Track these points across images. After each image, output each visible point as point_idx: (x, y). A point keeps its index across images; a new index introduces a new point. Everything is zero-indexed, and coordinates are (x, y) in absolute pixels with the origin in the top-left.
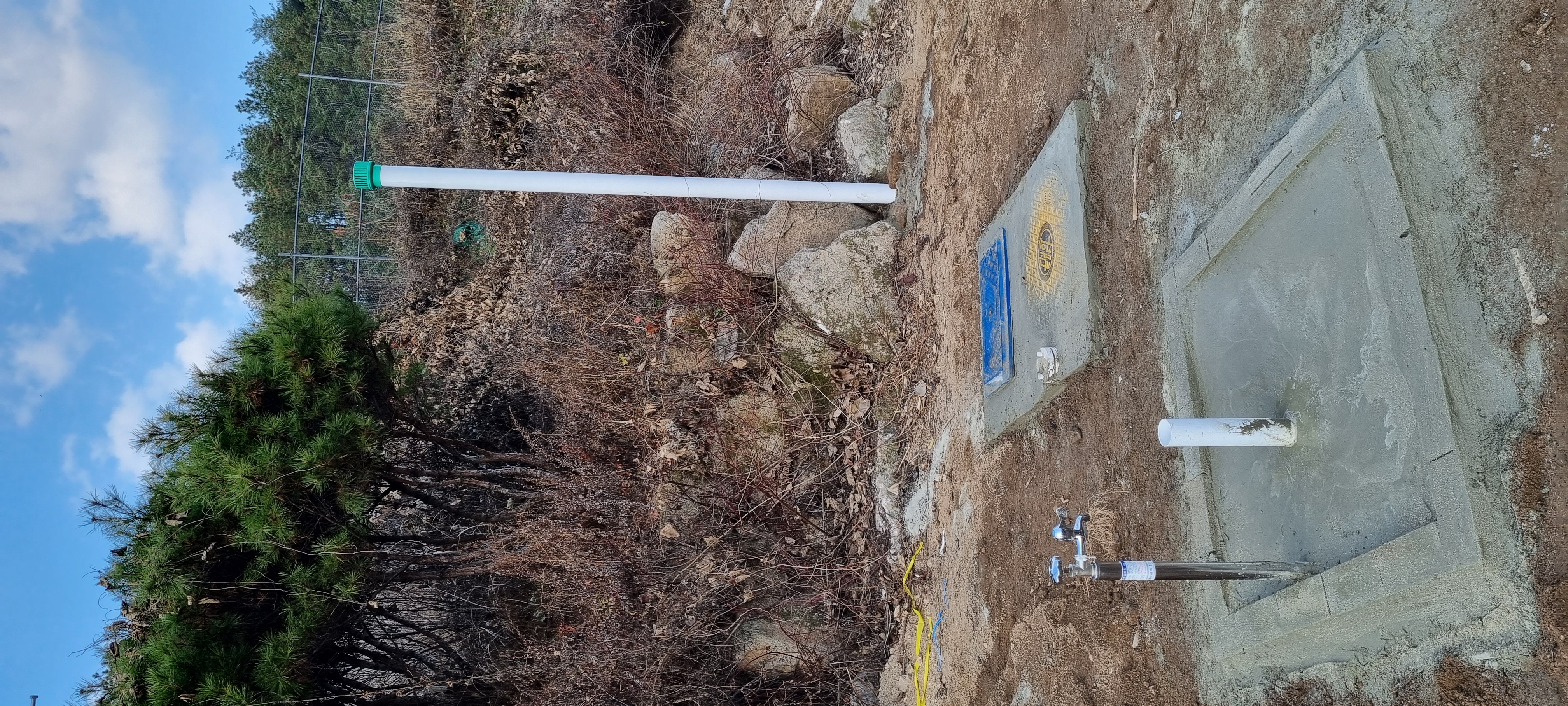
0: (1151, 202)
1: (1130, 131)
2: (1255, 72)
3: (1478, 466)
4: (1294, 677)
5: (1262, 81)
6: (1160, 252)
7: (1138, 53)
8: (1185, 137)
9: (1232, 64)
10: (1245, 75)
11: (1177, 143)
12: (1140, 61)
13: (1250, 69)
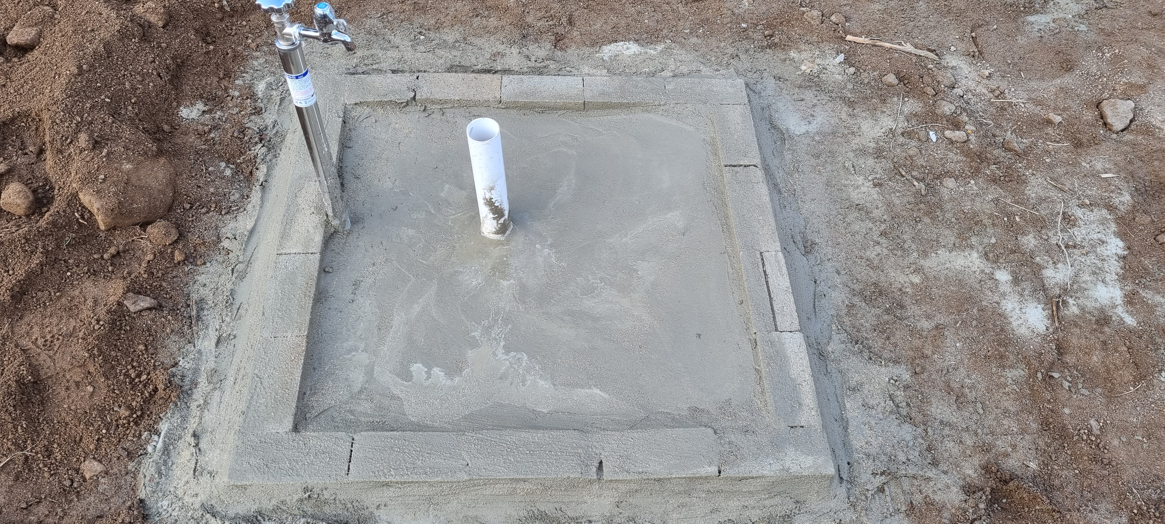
0: (852, 70)
1: (962, 46)
2: (918, 270)
3: (326, 495)
4: (261, 174)
5: (902, 278)
6: (786, 71)
7: (1054, 77)
8: (901, 139)
9: (949, 237)
10: (925, 254)
11: (902, 125)
12: (1042, 78)
13: (926, 263)
